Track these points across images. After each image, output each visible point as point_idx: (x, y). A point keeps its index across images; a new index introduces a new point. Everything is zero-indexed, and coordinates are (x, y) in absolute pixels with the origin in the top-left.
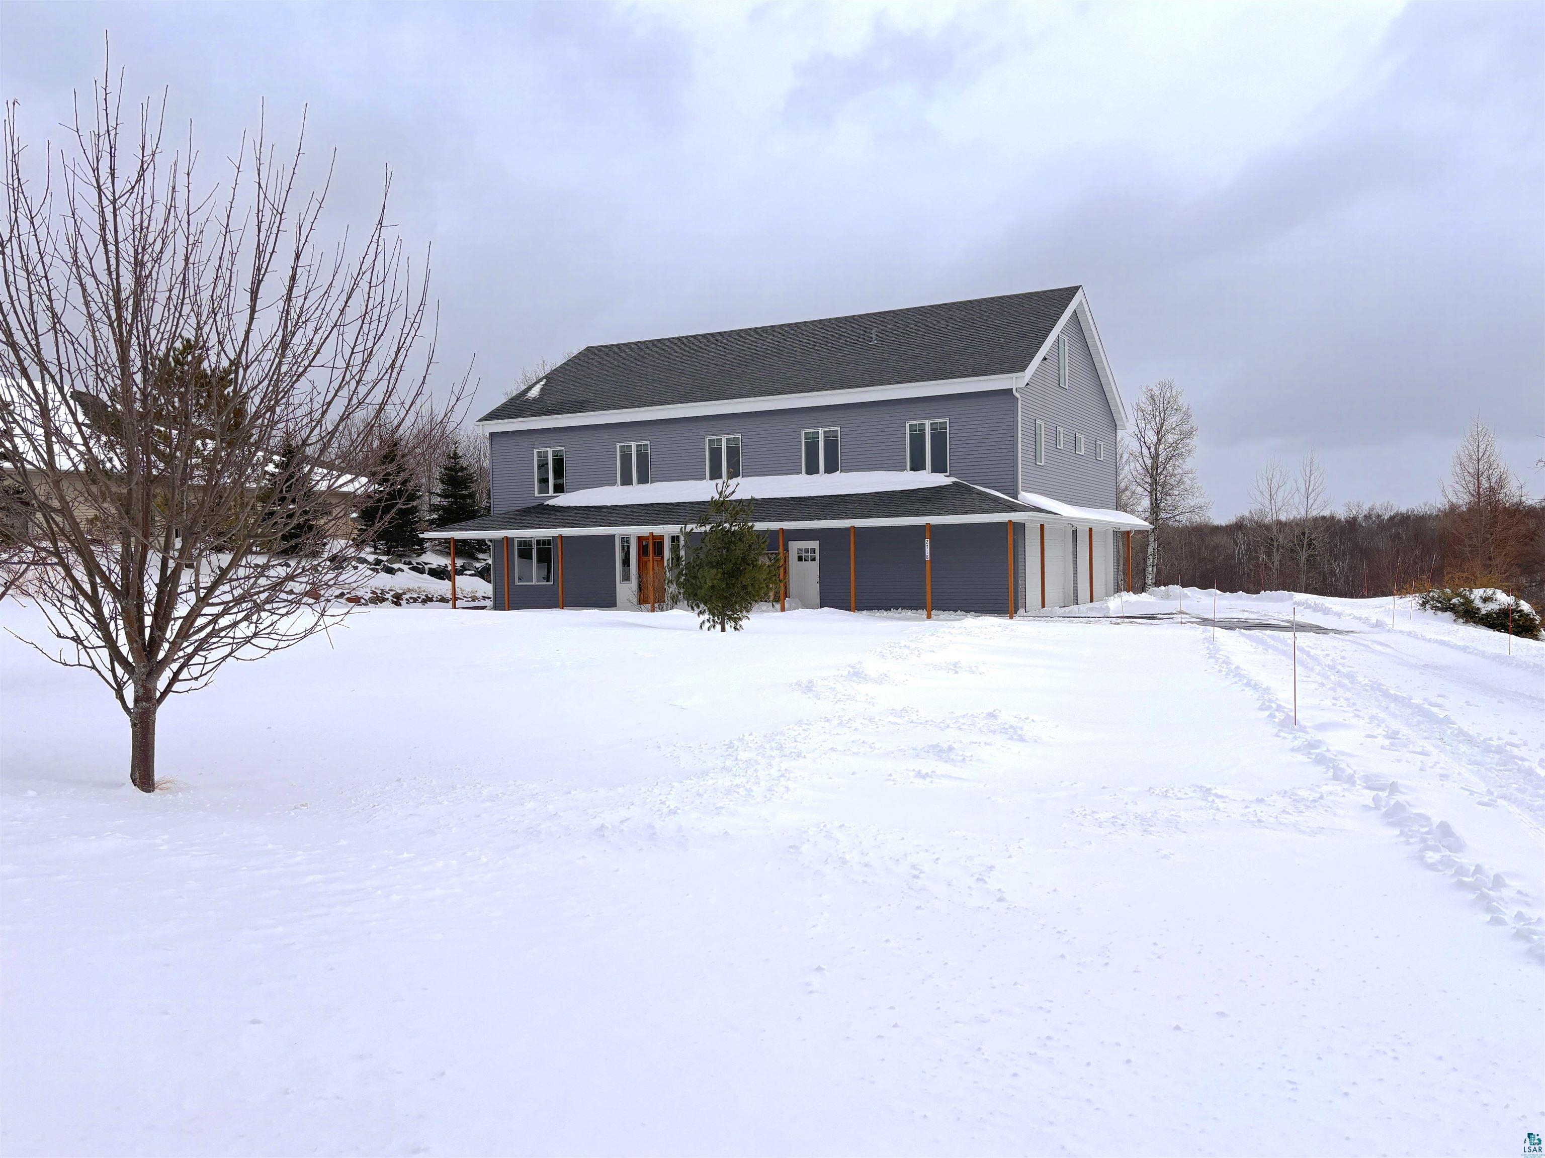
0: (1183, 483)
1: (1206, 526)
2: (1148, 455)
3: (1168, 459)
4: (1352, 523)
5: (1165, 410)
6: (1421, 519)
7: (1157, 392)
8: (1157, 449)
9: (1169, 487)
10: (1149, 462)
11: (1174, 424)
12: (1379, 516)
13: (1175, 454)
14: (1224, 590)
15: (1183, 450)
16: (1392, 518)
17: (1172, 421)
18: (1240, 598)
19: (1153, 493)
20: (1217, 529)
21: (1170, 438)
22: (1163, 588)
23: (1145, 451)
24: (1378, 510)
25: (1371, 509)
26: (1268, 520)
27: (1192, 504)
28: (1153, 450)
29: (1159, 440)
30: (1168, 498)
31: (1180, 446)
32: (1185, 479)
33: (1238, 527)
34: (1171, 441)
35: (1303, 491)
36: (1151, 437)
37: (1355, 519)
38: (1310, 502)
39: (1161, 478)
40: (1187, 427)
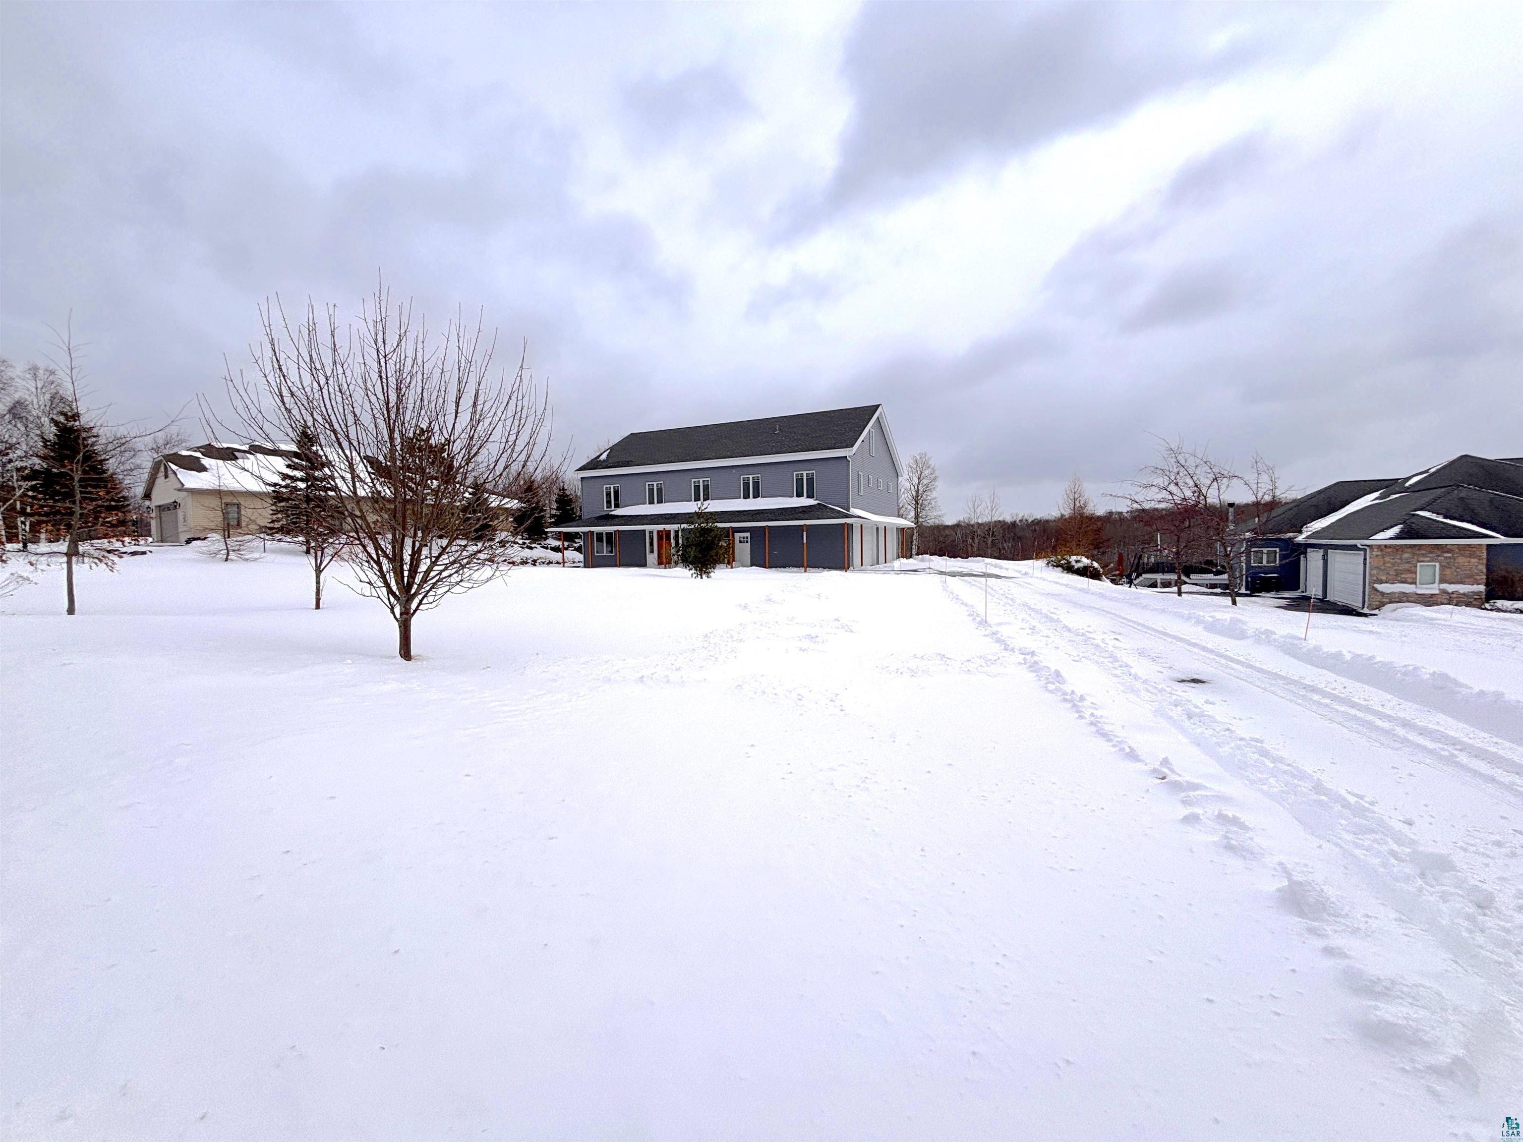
0: (931, 504)
1: (942, 526)
2: (914, 490)
3: (924, 492)
4: (1014, 524)
5: (922, 467)
7: (918, 458)
8: (918, 487)
9: (924, 506)
10: (914, 494)
11: (927, 474)
12: (1027, 520)
13: (927, 489)
15: (932, 487)
16: (1033, 521)
17: (926, 472)
18: (958, 561)
19: (916, 509)
20: (947, 526)
21: (925, 481)
22: (920, 556)
23: (912, 487)
24: (1026, 517)
25: (1023, 517)
26: (972, 522)
27: (935, 515)
28: (916, 487)
29: (919, 482)
30: (924, 511)
31: (930, 485)
32: (933, 502)
33: (958, 526)
34: (925, 483)
35: (989, 508)
36: (916, 480)
39: (920, 502)
40: (934, 476)
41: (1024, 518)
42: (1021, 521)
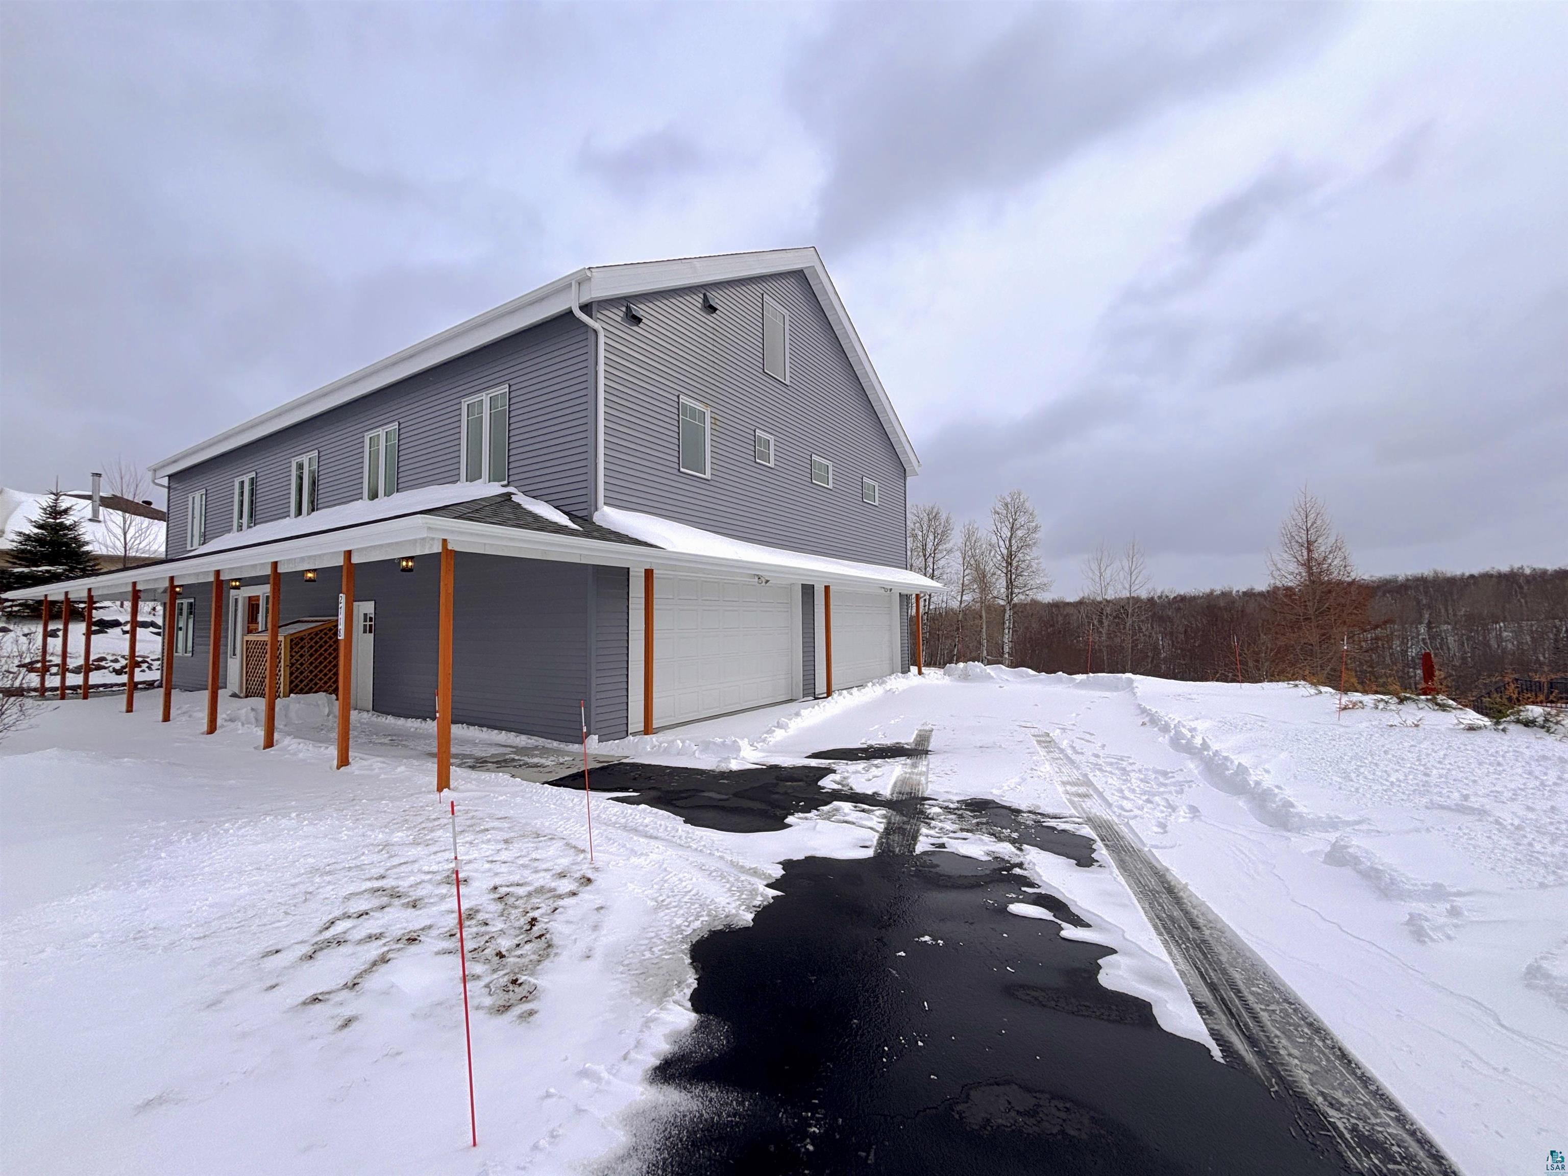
0: (1031, 567)
2: (1004, 546)
3: (1019, 549)
4: (1151, 600)
5: (1015, 513)
6: (1194, 599)
7: (1009, 500)
8: (1010, 541)
9: (1020, 570)
10: (1005, 552)
11: (1023, 523)
12: (1167, 597)
13: (1025, 545)
14: (1038, 670)
15: (1030, 542)
16: (1175, 598)
17: (1022, 520)
19: (1008, 573)
20: (1068, 604)
21: (1020, 533)
22: (961, 665)
23: (1001, 543)
24: (1167, 593)
25: (1162, 592)
26: (1099, 599)
27: (1038, 582)
28: (1007, 543)
29: (1012, 535)
30: (1021, 578)
31: (1028, 539)
32: (1033, 564)
33: (1081, 603)
34: (1021, 535)
35: (1126, 569)
36: (1006, 533)
37: (1152, 598)
38: (1133, 578)
39: (1015, 564)
40: (1034, 524)
41: (1164, 595)
42: (1160, 597)
